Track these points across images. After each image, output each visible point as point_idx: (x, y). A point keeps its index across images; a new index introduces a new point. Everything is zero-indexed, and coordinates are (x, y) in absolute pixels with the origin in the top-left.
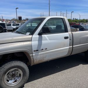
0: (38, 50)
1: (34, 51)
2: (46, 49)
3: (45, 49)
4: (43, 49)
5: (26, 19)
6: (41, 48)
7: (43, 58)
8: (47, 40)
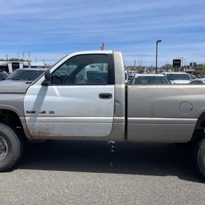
0: (34, 112)
1: (27, 112)
2: (53, 112)
3: (50, 113)
4: (44, 112)
5: (191, 64)
6: (42, 110)
7: (48, 129)
8: (56, 95)
